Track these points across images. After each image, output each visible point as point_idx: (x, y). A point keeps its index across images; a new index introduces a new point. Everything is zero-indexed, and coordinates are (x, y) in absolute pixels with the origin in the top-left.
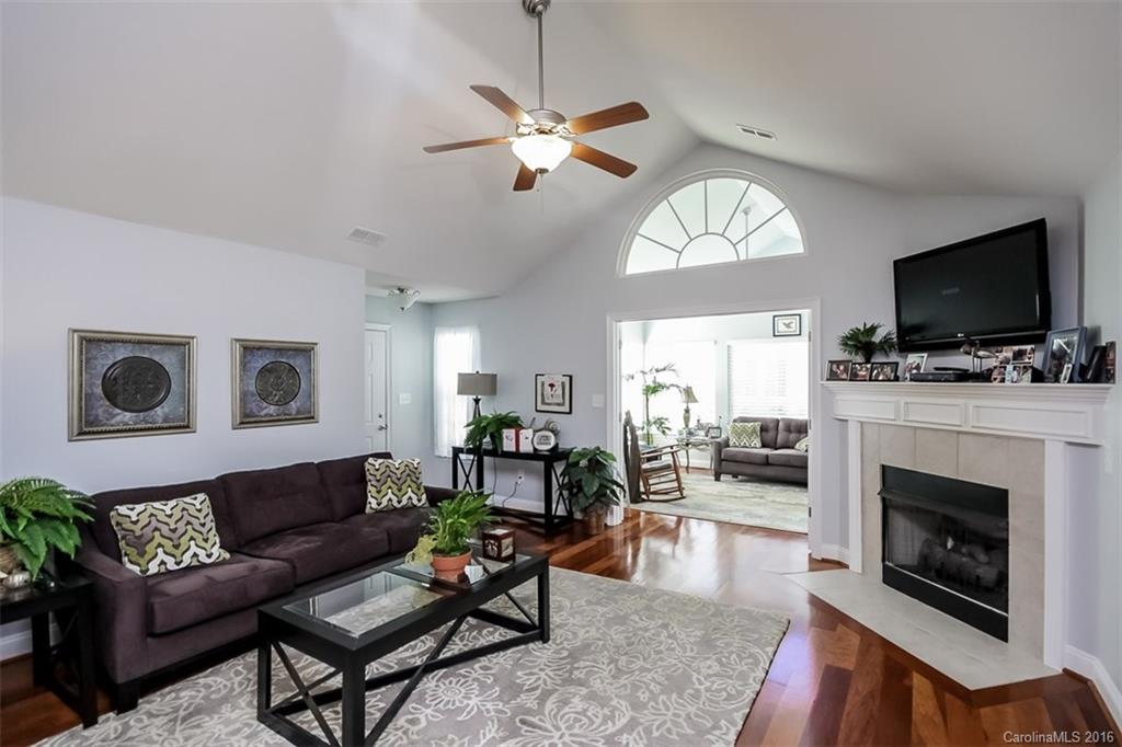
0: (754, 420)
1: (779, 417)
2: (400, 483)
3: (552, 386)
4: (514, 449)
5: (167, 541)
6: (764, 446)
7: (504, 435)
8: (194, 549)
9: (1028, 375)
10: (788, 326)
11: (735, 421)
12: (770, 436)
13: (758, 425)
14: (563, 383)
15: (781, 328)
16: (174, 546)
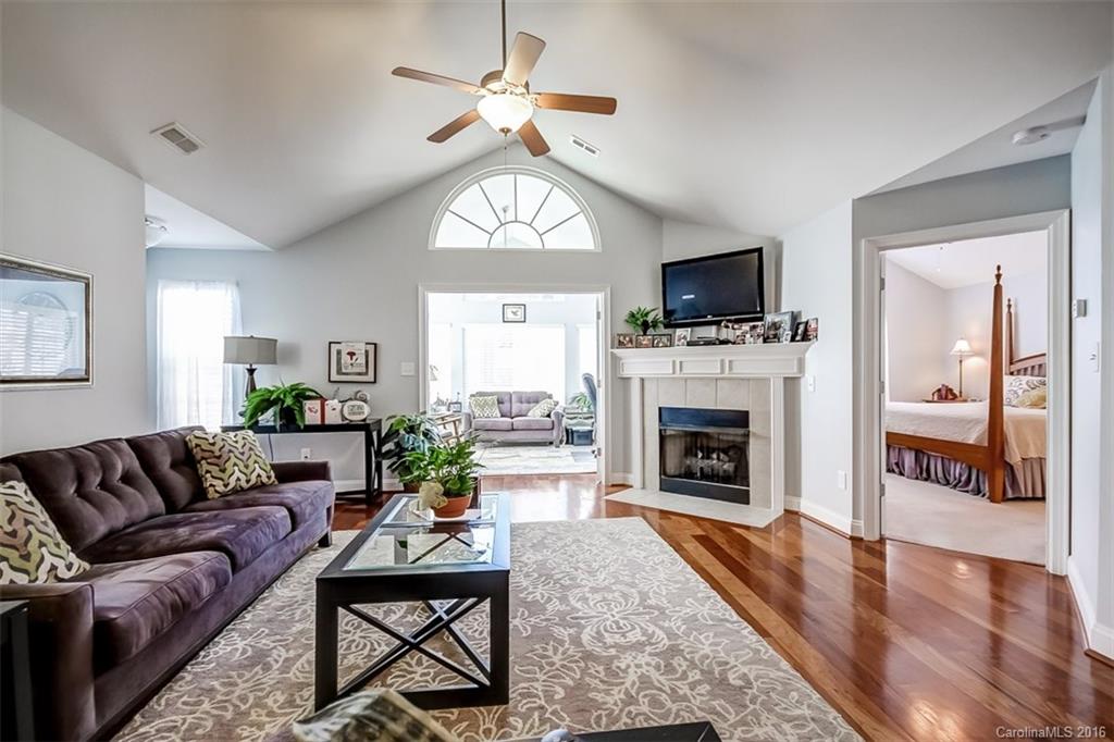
0: (492, 394)
1: (511, 391)
2: (244, 458)
3: (352, 354)
4: (319, 423)
5: (9, 550)
6: (502, 416)
7: (306, 408)
8: (49, 560)
9: (761, 339)
10: (514, 313)
11: (472, 396)
12: (506, 407)
13: (495, 397)
14: (367, 352)
15: (510, 316)
16: (21, 556)
